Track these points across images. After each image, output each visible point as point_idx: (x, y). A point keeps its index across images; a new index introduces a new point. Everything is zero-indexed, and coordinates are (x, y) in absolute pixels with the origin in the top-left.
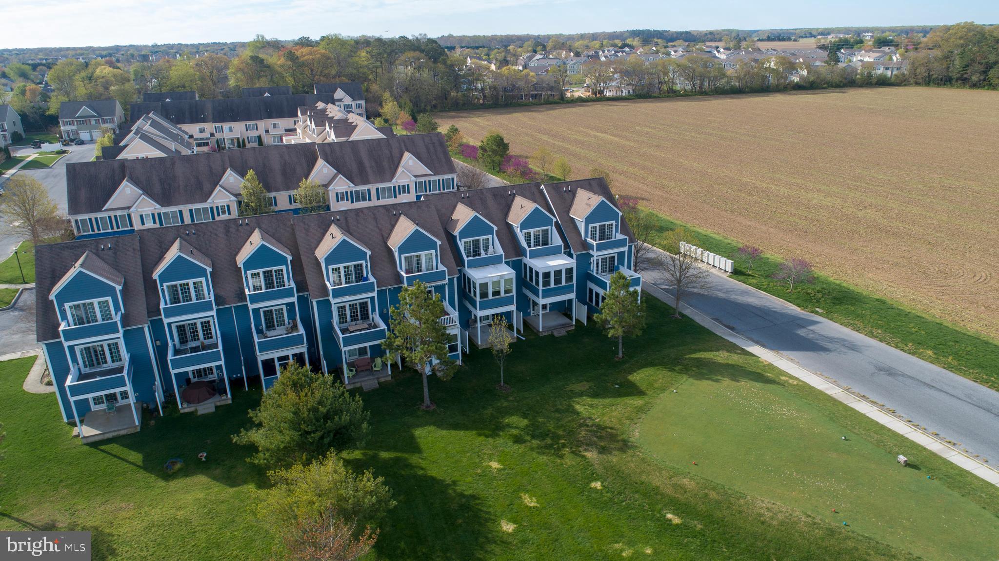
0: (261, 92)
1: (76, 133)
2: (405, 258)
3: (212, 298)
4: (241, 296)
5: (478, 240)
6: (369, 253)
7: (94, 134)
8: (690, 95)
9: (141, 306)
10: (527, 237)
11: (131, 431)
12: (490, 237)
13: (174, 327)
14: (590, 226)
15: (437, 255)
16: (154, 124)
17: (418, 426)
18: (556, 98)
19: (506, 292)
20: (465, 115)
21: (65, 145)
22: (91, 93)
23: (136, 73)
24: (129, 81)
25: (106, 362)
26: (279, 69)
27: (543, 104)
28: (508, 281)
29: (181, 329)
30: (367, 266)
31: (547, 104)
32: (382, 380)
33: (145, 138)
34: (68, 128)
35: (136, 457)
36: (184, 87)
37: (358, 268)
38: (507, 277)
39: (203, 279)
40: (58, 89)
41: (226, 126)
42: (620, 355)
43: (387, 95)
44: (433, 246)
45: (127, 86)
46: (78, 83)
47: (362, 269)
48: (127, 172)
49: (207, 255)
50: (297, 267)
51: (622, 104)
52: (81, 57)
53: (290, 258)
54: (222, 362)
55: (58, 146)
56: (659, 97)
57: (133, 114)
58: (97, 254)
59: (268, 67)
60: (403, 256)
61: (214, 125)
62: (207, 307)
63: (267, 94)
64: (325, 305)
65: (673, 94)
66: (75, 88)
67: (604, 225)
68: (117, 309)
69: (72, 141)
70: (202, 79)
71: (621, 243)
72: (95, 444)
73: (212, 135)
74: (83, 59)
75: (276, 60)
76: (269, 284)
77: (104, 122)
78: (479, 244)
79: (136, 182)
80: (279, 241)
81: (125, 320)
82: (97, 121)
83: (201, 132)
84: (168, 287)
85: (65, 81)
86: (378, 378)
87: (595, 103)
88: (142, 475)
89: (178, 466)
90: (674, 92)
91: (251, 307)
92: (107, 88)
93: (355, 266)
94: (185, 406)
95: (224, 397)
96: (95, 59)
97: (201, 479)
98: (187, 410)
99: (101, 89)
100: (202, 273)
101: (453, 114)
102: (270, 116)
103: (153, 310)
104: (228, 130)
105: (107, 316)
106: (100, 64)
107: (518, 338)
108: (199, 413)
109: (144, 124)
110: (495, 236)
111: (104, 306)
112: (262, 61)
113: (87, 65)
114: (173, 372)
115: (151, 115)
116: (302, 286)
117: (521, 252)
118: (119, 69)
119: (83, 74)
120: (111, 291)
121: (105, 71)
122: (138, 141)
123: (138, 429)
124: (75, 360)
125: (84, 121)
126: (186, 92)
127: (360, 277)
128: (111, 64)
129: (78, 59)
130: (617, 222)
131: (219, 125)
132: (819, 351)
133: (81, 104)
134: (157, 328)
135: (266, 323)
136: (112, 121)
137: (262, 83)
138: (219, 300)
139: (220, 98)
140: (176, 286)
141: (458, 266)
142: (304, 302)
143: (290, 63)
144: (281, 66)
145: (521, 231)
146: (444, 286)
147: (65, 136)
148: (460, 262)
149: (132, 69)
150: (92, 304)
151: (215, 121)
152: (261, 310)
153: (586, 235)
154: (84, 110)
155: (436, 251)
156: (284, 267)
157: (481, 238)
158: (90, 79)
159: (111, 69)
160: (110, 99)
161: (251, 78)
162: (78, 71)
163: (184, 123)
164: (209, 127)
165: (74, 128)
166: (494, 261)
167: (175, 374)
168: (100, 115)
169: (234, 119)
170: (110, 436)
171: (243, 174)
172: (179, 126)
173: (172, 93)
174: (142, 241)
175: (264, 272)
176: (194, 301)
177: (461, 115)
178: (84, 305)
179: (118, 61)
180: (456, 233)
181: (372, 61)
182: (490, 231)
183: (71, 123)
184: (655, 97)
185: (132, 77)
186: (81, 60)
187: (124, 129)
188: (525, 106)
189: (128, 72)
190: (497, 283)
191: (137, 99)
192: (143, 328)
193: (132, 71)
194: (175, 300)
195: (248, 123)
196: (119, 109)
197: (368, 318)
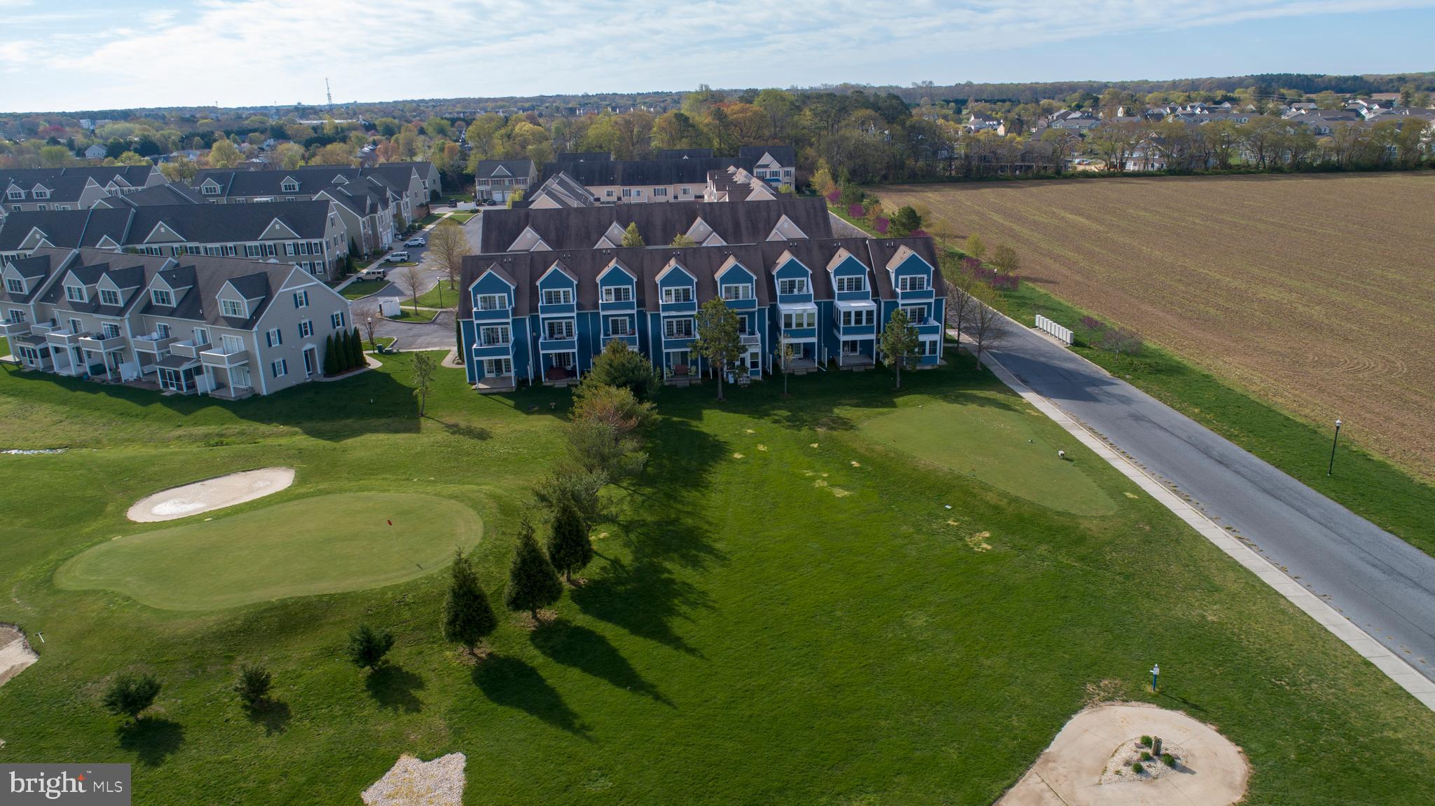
0: (680, 154)
1: (489, 193)
2: (725, 288)
3: (575, 303)
4: (596, 306)
5: (794, 281)
6: (695, 280)
7: (506, 195)
8: (1253, 173)
9: (526, 305)
10: (841, 282)
11: (509, 390)
12: (805, 279)
13: (546, 322)
14: (900, 277)
15: (752, 288)
16: (562, 183)
17: (707, 408)
18: (1050, 172)
19: (809, 325)
20: (920, 188)
21: (478, 205)
22: (508, 152)
23: (557, 129)
24: (547, 139)
25: (498, 342)
26: (705, 130)
27: (1030, 179)
28: (811, 315)
29: (551, 326)
30: (693, 291)
31: (1036, 179)
32: (694, 382)
33: (551, 195)
34: (483, 188)
35: (512, 403)
36: (601, 147)
37: (686, 292)
38: (809, 312)
39: (570, 289)
40: (477, 147)
41: (634, 190)
42: (898, 385)
43: (822, 161)
44: (749, 280)
45: (545, 145)
46: (497, 142)
47: (689, 293)
48: (530, 219)
49: (576, 274)
50: (640, 287)
51: (1141, 182)
52: (501, 110)
53: (635, 280)
54: (575, 350)
55: (472, 205)
56: (1203, 174)
57: (546, 172)
58: (501, 265)
59: (693, 126)
60: (723, 286)
61: (622, 188)
62: (570, 309)
63: (685, 157)
64: (656, 318)
65: (1227, 170)
66: (493, 147)
67: (915, 278)
68: (510, 303)
69: (485, 201)
70: (621, 139)
71: (929, 294)
72: (485, 394)
73: (619, 199)
74: (503, 112)
75: (703, 119)
76: (618, 297)
77: (518, 182)
78: (794, 285)
79: (536, 229)
80: (630, 267)
81: (515, 312)
82: (511, 182)
83: (608, 195)
84: (546, 292)
85: (484, 139)
86: (690, 380)
87: (1103, 179)
88: (513, 411)
89: (536, 409)
90: (1231, 167)
91: (602, 313)
92: (524, 147)
93: (684, 290)
94: (547, 380)
95: (574, 378)
96: (517, 113)
97: (550, 417)
98: (548, 384)
99: (518, 148)
100: (570, 284)
101: (906, 187)
102: (681, 181)
103: (534, 308)
104: (636, 193)
105: (502, 304)
106: (519, 120)
107: (818, 368)
108: (556, 386)
109: (552, 184)
110: (810, 279)
111: (502, 299)
112: (687, 119)
113: (507, 119)
114: (542, 352)
115: (561, 175)
116: (641, 303)
117: (830, 294)
118: (540, 125)
119: (503, 131)
120: (507, 289)
121: (524, 127)
122: (544, 196)
123: (514, 390)
124: (479, 337)
125: (498, 182)
126: (601, 153)
127: (687, 297)
128: (533, 120)
129: (497, 112)
130: (929, 276)
131: (627, 188)
132: (1090, 401)
133: (497, 163)
134: (535, 320)
135: (613, 330)
136: (525, 182)
137: (683, 145)
138: (579, 306)
139: (637, 159)
140: (551, 292)
141: (770, 300)
142: (642, 315)
143: (717, 122)
144: (707, 125)
145: (835, 276)
146: (754, 312)
147: (479, 196)
148: (773, 296)
149: (553, 126)
150: (494, 297)
151: (623, 184)
152: (610, 319)
153: (897, 286)
154: (500, 169)
155: (752, 285)
156: (630, 287)
157: (797, 279)
158: (509, 136)
159: (531, 125)
160: (526, 159)
161: (672, 139)
162: (498, 128)
163: (592, 185)
164: (617, 190)
165: (488, 188)
166: (806, 299)
167: (543, 354)
168: (514, 175)
169: (643, 182)
170: (495, 391)
171: (625, 226)
172: (588, 188)
173: (589, 154)
174: (532, 260)
175: (615, 289)
176: (562, 303)
177: (915, 188)
178: (489, 297)
179: (541, 115)
180: (774, 273)
181: (817, 120)
182: (805, 274)
183: (486, 183)
184: (1197, 174)
185: (553, 135)
186: (501, 114)
187: (534, 188)
188: (1005, 180)
189: (549, 130)
190: (800, 316)
191: (552, 159)
192: (525, 319)
193: (553, 128)
194: (549, 301)
195: (657, 187)
196: (533, 171)
197: (690, 334)
